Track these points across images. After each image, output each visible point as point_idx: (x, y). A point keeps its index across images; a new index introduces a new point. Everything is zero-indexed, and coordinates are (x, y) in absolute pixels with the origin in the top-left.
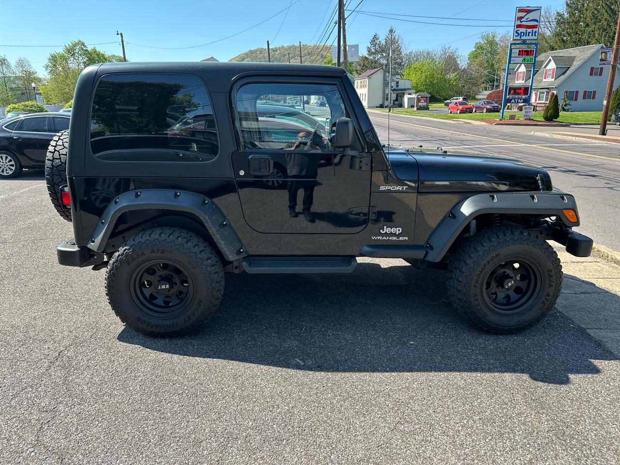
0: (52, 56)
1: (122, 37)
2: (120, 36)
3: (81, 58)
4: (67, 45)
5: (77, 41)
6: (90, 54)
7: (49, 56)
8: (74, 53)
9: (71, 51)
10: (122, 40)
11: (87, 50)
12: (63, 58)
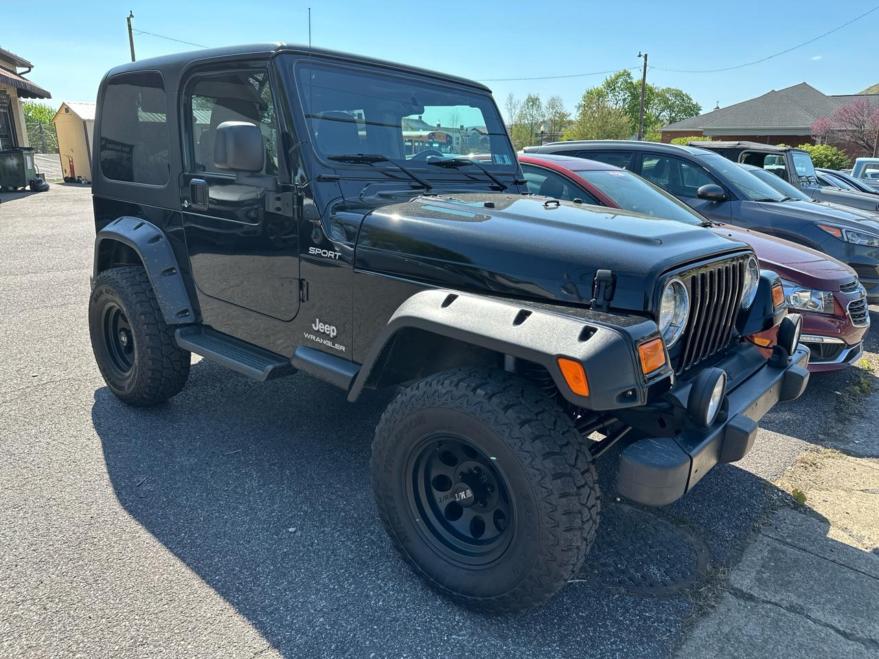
0: (588, 93)
1: (646, 60)
2: (642, 59)
3: (622, 93)
4: (609, 79)
5: (622, 71)
6: (634, 88)
7: (584, 93)
8: (615, 88)
9: (611, 85)
10: (645, 64)
11: (631, 83)
12: (600, 95)
